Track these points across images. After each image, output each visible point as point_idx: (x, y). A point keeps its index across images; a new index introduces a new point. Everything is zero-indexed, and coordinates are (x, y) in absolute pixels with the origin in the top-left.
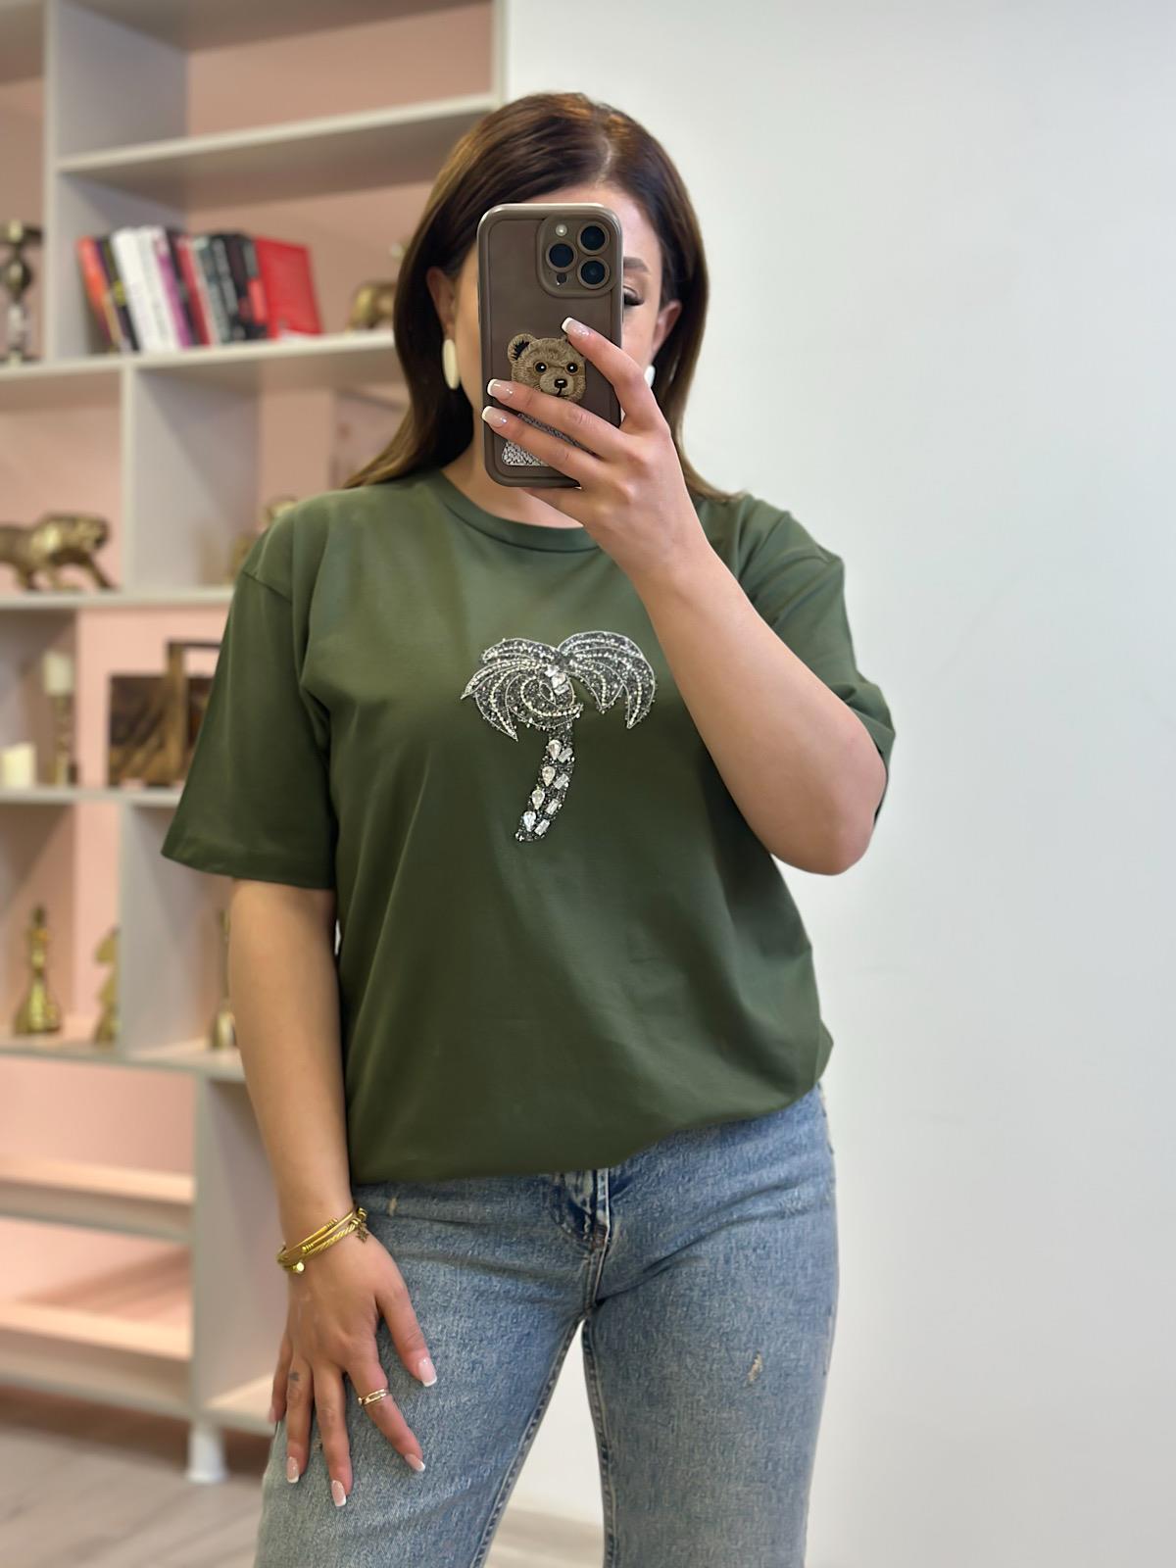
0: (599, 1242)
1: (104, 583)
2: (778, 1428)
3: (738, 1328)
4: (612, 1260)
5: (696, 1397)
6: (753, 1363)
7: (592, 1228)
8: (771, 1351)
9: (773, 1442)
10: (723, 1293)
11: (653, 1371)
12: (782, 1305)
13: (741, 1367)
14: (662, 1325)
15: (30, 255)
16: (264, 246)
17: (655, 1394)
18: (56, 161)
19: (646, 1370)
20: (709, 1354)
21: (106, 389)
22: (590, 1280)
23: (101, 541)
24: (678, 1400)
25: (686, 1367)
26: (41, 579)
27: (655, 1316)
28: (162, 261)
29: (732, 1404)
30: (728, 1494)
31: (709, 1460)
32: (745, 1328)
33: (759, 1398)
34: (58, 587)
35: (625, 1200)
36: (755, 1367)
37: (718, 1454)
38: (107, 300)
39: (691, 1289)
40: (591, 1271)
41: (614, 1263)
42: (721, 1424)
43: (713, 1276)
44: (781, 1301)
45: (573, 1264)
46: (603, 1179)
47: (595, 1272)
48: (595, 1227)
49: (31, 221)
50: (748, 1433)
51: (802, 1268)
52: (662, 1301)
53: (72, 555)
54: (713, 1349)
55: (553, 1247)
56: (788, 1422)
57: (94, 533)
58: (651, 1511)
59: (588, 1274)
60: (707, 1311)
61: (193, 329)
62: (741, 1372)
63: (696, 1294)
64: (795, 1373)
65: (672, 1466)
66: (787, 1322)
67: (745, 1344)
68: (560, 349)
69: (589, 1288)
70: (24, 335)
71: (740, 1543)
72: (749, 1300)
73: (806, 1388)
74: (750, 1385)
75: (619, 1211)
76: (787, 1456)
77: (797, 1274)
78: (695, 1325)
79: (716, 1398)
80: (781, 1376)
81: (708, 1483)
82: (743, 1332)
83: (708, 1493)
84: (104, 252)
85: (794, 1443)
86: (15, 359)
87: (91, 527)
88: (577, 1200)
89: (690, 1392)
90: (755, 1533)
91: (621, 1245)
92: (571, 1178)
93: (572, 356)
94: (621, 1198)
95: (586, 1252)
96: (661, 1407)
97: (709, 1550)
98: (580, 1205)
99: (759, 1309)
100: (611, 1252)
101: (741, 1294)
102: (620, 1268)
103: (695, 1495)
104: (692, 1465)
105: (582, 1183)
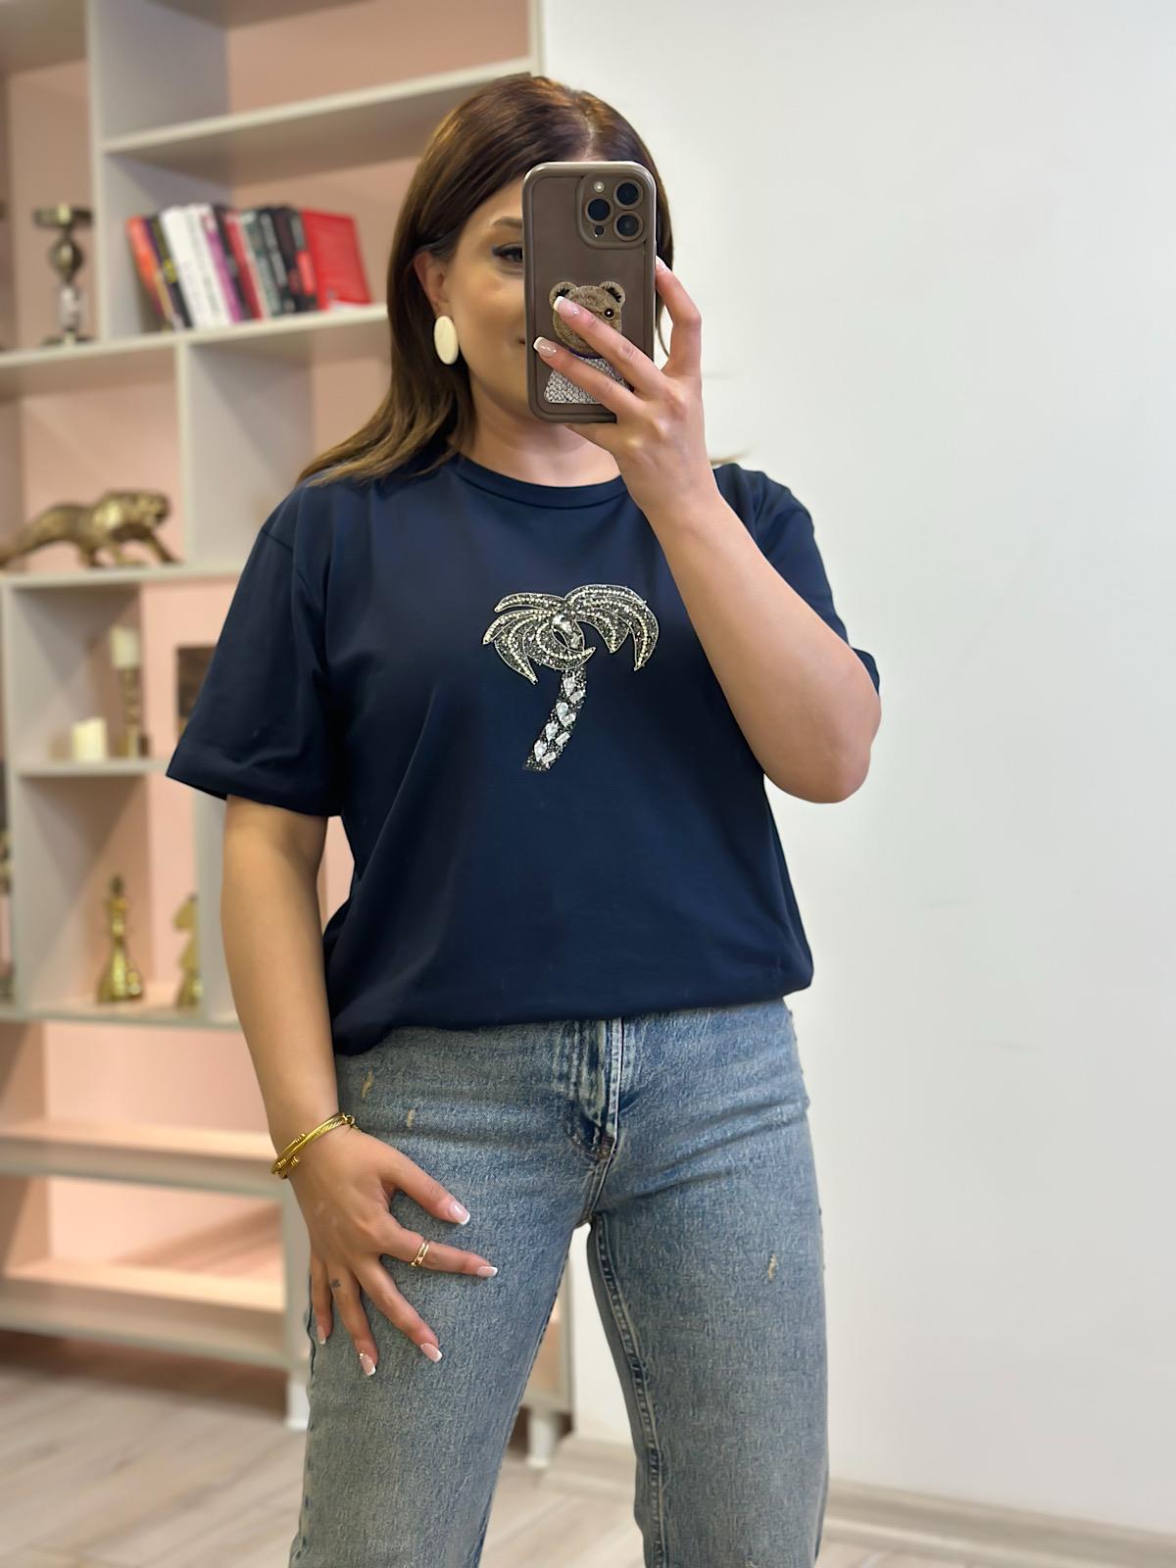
0: (605, 1153)
1: (166, 557)
2: (800, 1319)
3: (751, 1231)
4: (615, 1170)
5: (725, 1299)
6: (769, 1262)
7: (600, 1140)
8: (783, 1249)
9: (797, 1332)
10: (731, 1201)
11: (681, 1282)
12: (785, 1207)
13: (759, 1266)
14: (682, 1237)
15: (80, 236)
16: (309, 217)
17: (687, 1303)
18: (102, 143)
19: (675, 1282)
20: (730, 1258)
21: (161, 365)
22: (592, 1191)
23: (161, 516)
24: (709, 1305)
25: (711, 1273)
26: (104, 556)
27: (674, 1230)
28: (210, 237)
29: (757, 1302)
30: (767, 1386)
31: (745, 1356)
32: (756, 1231)
33: (780, 1293)
34: (122, 563)
35: (631, 1113)
36: (772, 1265)
37: (752, 1350)
38: (158, 278)
39: (702, 1201)
40: (594, 1183)
41: (617, 1172)
42: (751, 1322)
43: (718, 1187)
44: (782, 1204)
45: (580, 1176)
46: (614, 1094)
47: (598, 1183)
48: (603, 1139)
49: (80, 203)
50: (776, 1326)
51: (795, 1173)
53: (134, 531)
54: (732, 1253)
55: (563, 1161)
56: (807, 1312)
57: (155, 508)
58: (696, 1416)
59: (591, 1184)
60: (720, 1219)
61: (244, 304)
62: (760, 1271)
63: (707, 1204)
64: (806, 1268)
65: (712, 1368)
66: (792, 1222)
67: (759, 1246)
68: (599, 296)
69: (590, 1199)
70: (77, 316)
71: (782, 1431)
72: (755, 1204)
73: (816, 1281)
74: (770, 1282)
75: (625, 1124)
76: (811, 1344)
77: (792, 1178)
78: (712, 1233)
79: (743, 1298)
80: (795, 1271)
81: (747, 1378)
82: (755, 1234)
83: (749, 1388)
84: (153, 231)
85: (814, 1331)
86: (69, 340)
87: (151, 502)
88: (589, 1113)
89: (719, 1295)
90: (794, 1419)
91: (624, 1156)
92: (584, 1093)
93: (608, 302)
94: (628, 1112)
95: (592, 1163)
96: (693, 1314)
97: (756, 1442)
98: (591, 1118)
99: (765, 1213)
100: (614, 1162)
101: (747, 1200)
102: (621, 1177)
103: (737, 1392)
104: (730, 1364)
105: (595, 1097)
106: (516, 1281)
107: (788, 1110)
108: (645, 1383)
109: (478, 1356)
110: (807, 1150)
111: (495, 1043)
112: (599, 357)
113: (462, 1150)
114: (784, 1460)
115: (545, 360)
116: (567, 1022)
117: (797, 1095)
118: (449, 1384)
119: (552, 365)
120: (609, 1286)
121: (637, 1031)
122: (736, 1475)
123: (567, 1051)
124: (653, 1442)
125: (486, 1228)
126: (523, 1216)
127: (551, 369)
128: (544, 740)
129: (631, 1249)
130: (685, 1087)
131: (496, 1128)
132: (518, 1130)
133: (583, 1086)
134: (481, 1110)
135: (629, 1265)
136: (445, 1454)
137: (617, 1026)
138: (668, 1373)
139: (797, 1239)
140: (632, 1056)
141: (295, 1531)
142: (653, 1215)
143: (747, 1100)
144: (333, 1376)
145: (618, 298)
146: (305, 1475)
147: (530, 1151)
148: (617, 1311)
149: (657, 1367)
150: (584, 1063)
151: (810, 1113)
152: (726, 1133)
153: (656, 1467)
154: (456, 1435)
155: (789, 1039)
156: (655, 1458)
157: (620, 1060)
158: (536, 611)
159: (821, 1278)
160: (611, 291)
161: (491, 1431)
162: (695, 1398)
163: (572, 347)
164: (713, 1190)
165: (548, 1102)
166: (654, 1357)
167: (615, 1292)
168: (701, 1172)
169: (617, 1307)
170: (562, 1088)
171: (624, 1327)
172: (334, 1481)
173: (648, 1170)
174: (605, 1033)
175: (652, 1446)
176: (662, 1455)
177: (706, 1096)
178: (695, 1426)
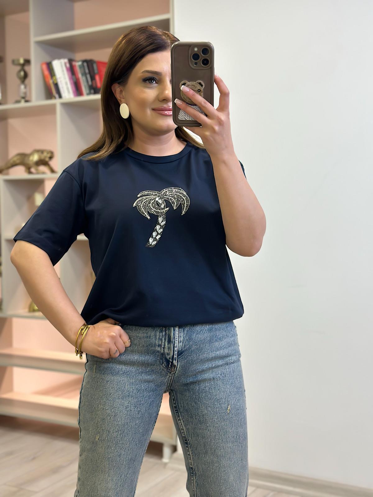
0: (173, 370)
1: (52, 171)
2: (238, 426)
3: (221, 397)
5: (214, 420)
6: (228, 407)
7: (171, 366)
8: (232, 403)
9: (237, 430)
10: (215, 388)
11: (200, 414)
12: (233, 390)
13: (225, 409)
14: (199, 399)
15: (26, 68)
16: (99, 63)
17: (201, 420)
18: (34, 39)
19: (197, 414)
20: (215, 406)
21: (52, 110)
22: (169, 382)
23: (51, 158)
24: (209, 421)
25: (209, 411)
26: (33, 170)
27: (197, 397)
28: (67, 69)
29: (224, 420)
30: (228, 447)
31: (221, 438)
33: (231, 417)
34: (38, 173)
37: (223, 436)
38: (51, 82)
39: (206, 388)
40: (170, 379)
42: (222, 427)
43: (210, 383)
44: (232, 389)
45: (165, 377)
46: (176, 351)
49: (27, 58)
50: (230, 428)
52: (198, 392)
53: (42, 162)
55: (159, 372)
56: (241, 423)
57: (49, 155)
58: (205, 457)
60: (211, 394)
61: (78, 91)
62: (225, 410)
64: (240, 409)
65: (210, 442)
66: (235, 394)
67: (224, 402)
68: (196, 85)
69: (169, 385)
70: (25, 93)
72: (223, 389)
73: (243, 413)
74: (228, 414)
75: (179, 361)
76: (242, 433)
77: (235, 380)
78: (209, 398)
79: (219, 419)
80: (236, 410)
81: (221, 445)
82: (223, 398)
83: (222, 448)
84: (49, 66)
85: (243, 429)
86: (23, 101)
87: (48, 153)
88: (168, 357)
89: (212, 418)
90: (237, 458)
91: (179, 371)
92: (166, 351)
93: (199, 87)
94: (181, 357)
95: (169, 373)
96: (204, 424)
97: (224, 466)
98: (168, 359)
99: (226, 392)
100: (176, 373)
101: (220, 388)
102: (178, 378)
103: (218, 449)
104: (216, 440)
105: (170, 352)
106: (144, 410)
107: (234, 358)
108: (189, 446)
109: (132, 433)
110: (241, 371)
111: (138, 335)
112: (196, 105)
113: (127, 367)
114: (233, 471)
115: (178, 106)
116: (161, 327)
117: (237, 353)
118: (123, 442)
119: (180, 108)
120: (177, 414)
121: (183, 331)
122: (218, 476)
123: (161, 337)
124: (192, 465)
125: (134, 392)
126: (146, 389)
127: (180, 109)
128: (152, 237)
129: (184, 403)
130: (200, 350)
131: (138, 361)
132: (145, 362)
133: (166, 348)
134: (133, 355)
135: (183, 408)
136: (122, 464)
137: (177, 329)
138: (196, 443)
139: (237, 400)
140: (182, 339)
141: (76, 488)
142: (190, 392)
143: (220, 354)
144: (87, 439)
145: (202, 86)
146: (78, 470)
147: (149, 368)
148: (179, 423)
149: (192, 441)
150: (166, 341)
151: (241, 359)
152: (213, 365)
153: (193, 473)
154: (126, 458)
155: (235, 335)
156: (192, 470)
157: (178, 340)
158: (151, 196)
159: (245, 412)
160: (200, 84)
161: (137, 457)
162: (205, 451)
163: (187, 102)
164: (209, 384)
165: (155, 354)
166: (191, 438)
167: (179, 416)
168: (205, 378)
169: (180, 421)
170: (159, 349)
171: (182, 428)
172: (87, 473)
173: (187, 376)
174: (173, 332)
175: (191, 466)
176: (195, 470)
177: (206, 353)
178: (205, 460)
